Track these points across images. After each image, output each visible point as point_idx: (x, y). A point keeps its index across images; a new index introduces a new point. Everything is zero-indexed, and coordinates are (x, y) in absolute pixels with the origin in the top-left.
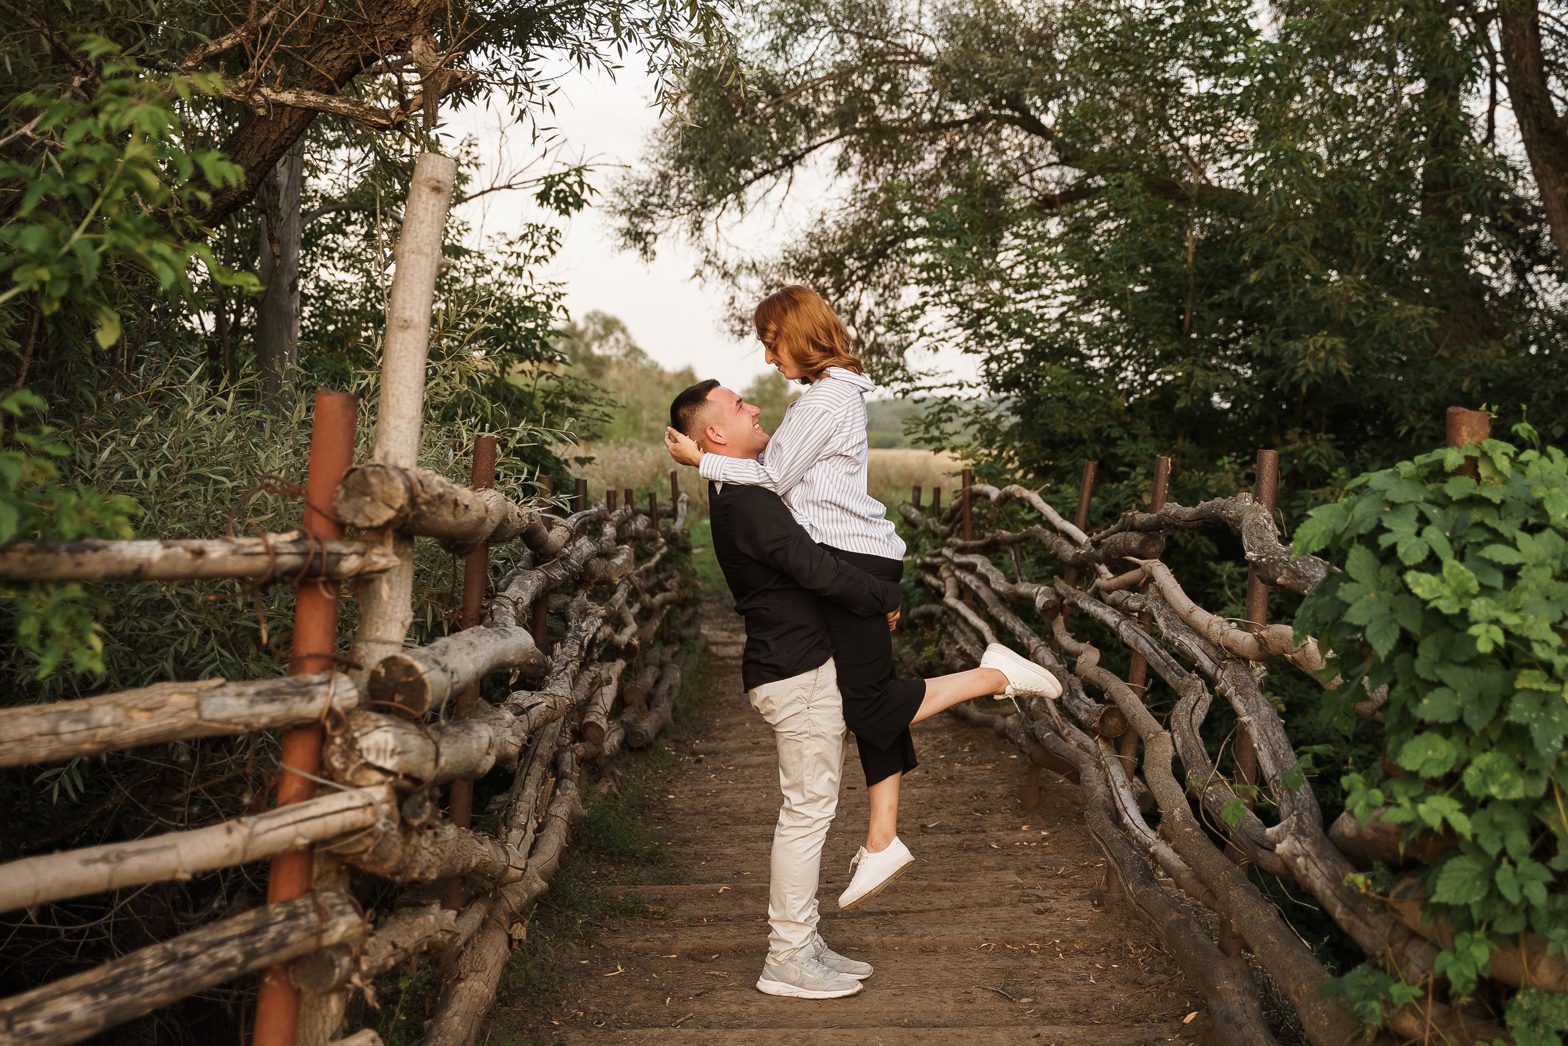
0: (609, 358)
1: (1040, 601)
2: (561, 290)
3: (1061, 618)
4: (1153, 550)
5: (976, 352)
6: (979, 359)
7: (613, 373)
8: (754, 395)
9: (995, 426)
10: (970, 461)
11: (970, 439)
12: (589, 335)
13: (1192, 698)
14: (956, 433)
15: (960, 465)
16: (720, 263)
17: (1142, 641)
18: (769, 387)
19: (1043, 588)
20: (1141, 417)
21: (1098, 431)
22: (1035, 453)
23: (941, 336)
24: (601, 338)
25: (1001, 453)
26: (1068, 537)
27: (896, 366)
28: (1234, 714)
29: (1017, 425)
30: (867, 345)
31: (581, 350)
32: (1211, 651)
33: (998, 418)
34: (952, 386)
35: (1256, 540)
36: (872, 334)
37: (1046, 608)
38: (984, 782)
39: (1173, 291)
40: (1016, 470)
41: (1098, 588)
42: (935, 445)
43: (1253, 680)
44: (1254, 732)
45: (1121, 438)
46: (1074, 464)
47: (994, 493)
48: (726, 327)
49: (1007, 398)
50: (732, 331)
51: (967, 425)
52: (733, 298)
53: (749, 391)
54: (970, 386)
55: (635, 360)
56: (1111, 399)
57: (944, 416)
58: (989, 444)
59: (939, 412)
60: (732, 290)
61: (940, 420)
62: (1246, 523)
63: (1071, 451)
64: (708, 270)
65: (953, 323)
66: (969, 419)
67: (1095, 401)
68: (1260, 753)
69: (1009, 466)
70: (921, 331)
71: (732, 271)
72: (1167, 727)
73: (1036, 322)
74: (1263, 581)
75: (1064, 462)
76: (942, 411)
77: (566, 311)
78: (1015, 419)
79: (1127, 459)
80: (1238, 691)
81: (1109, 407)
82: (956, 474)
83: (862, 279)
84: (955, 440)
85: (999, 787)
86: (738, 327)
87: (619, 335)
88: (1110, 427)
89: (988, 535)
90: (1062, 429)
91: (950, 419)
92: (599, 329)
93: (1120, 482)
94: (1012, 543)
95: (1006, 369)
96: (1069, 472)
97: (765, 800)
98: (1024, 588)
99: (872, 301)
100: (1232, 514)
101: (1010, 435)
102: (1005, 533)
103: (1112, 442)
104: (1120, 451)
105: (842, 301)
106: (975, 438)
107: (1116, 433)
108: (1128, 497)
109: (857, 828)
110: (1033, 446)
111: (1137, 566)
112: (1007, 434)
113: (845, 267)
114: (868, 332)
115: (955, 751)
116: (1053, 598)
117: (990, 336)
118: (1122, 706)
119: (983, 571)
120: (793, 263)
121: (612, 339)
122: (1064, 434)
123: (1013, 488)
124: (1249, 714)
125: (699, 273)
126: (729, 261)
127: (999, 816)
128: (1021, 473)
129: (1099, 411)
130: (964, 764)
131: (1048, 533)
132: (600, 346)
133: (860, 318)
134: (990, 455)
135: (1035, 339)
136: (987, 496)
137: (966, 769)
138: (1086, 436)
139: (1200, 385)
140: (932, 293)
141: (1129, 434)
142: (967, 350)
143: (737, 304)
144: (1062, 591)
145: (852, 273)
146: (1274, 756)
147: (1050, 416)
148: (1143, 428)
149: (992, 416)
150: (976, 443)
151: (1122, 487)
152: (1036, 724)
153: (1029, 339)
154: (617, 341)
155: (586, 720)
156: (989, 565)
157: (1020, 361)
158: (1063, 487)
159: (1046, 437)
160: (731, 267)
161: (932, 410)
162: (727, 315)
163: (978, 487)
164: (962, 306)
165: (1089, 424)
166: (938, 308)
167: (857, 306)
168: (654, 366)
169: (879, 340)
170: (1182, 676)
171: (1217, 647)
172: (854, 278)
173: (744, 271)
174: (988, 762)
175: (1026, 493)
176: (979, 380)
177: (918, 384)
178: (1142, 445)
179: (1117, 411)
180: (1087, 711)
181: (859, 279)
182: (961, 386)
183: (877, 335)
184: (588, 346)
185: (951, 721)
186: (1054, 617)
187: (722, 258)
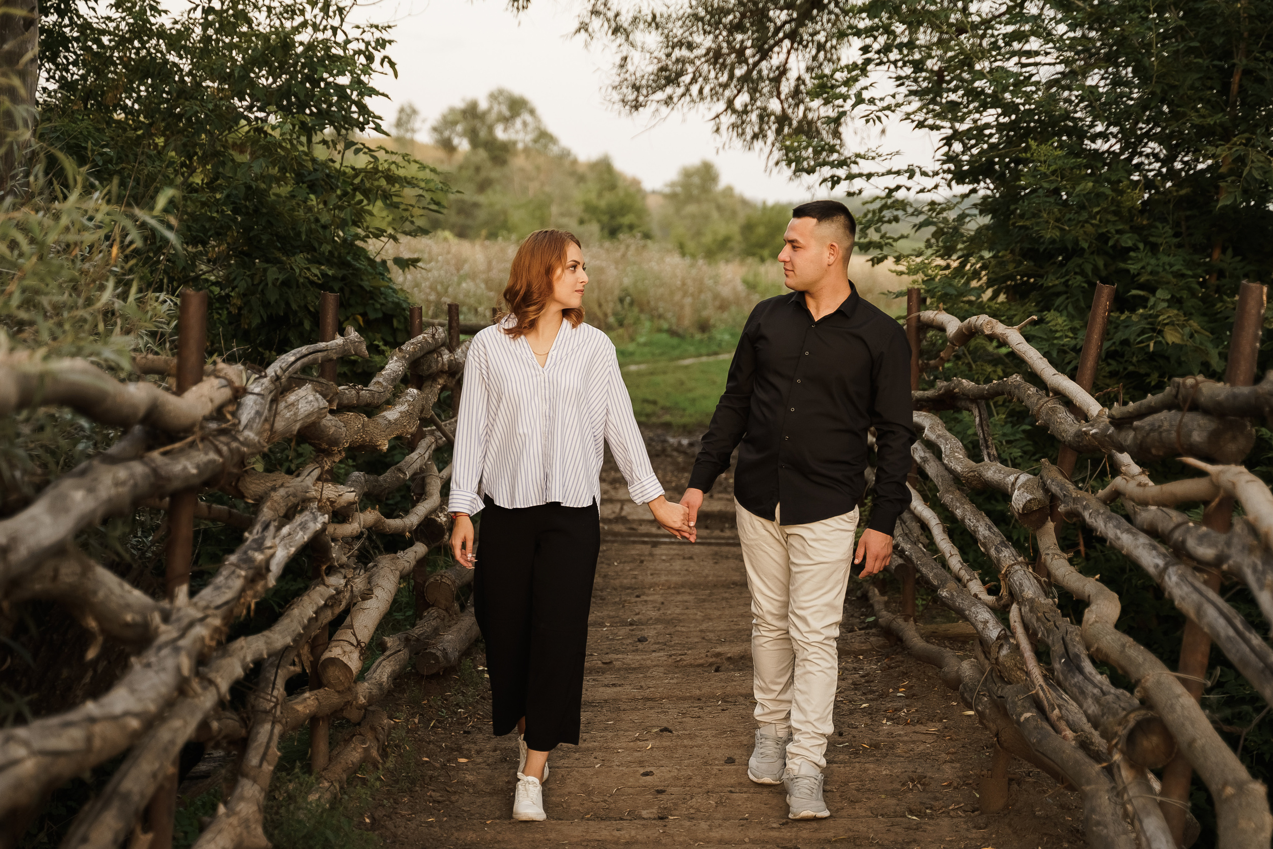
0: (514, 143)
1: (1019, 499)
2: (386, 36)
3: (1050, 525)
4: (1232, 447)
5: (932, 128)
6: (937, 136)
7: (519, 162)
8: (679, 189)
9: (956, 229)
10: (920, 277)
11: (922, 245)
12: (493, 115)
14: (902, 237)
15: (906, 282)
16: (611, 14)
17: (1211, 613)
18: (696, 180)
19: (1024, 478)
20: (1164, 220)
21: (1103, 238)
22: (1011, 267)
23: (885, 104)
24: (506, 120)
25: (963, 265)
26: (1068, 403)
27: (832, 149)
29: (987, 227)
30: (795, 123)
31: (483, 134)
33: (962, 217)
34: (898, 173)
36: (802, 108)
37: (1027, 512)
38: (924, 756)
39: (1219, 41)
40: (981, 290)
41: (1117, 494)
42: (875, 253)
45: (1135, 249)
46: (1066, 284)
47: (953, 325)
48: (616, 96)
49: (974, 191)
50: (624, 102)
51: (919, 227)
52: (625, 59)
53: (673, 185)
54: (924, 174)
55: (545, 146)
56: (1122, 193)
57: (887, 214)
58: (947, 252)
59: (881, 209)
60: (626, 49)
61: (881, 220)
63: (1062, 265)
64: (596, 23)
65: (903, 90)
66: (922, 218)
67: (1099, 195)
69: (974, 284)
70: (859, 95)
71: (626, 25)
73: (1018, 84)
75: (1052, 281)
76: (885, 207)
77: (392, 64)
78: (986, 220)
79: (1143, 279)
81: (1119, 204)
82: (899, 295)
83: (793, 36)
84: (903, 246)
85: (947, 767)
86: (631, 96)
87: (527, 117)
88: (1118, 232)
89: (941, 384)
90: (1050, 234)
91: (896, 219)
92: (506, 112)
93: (1133, 310)
94: (976, 399)
95: (975, 151)
96: (1058, 294)
97: (597, 773)
98: (993, 471)
99: (803, 66)
101: (977, 241)
102: (967, 384)
103: (1123, 253)
104: (1133, 268)
105: (764, 65)
106: (929, 245)
107: (1127, 241)
108: (1143, 332)
109: (727, 835)
110: (1009, 257)
111: (1201, 473)
112: (972, 239)
113: (770, 20)
114: (797, 105)
115: (883, 696)
116: (1039, 494)
117: (954, 106)
118: (1169, 718)
119: (933, 437)
120: (702, 12)
121: (518, 123)
122: (1053, 241)
123: (982, 320)
125: (584, 27)
126: (623, 12)
127: (945, 822)
128: (989, 293)
129: (1105, 210)
130: (895, 720)
131: (1032, 390)
132: (505, 130)
133: (786, 87)
134: (948, 267)
135: (1014, 108)
136: (942, 329)
137: (899, 730)
138: (1085, 245)
139: (1257, 175)
140: (876, 46)
141: (1146, 243)
142: (921, 125)
143: (630, 67)
144: (1054, 489)
145: (778, 30)
147: (1034, 215)
148: (1164, 233)
149: (952, 215)
150: (930, 252)
151: (1134, 318)
152: (1008, 691)
153: (1009, 109)
154: (525, 124)
155: (327, 655)
156: (941, 430)
157: (994, 140)
158: (1049, 316)
159: (1026, 245)
160: (625, 20)
161: (872, 207)
162: (617, 80)
163: (928, 315)
164: (918, 66)
165: (1089, 228)
166: (884, 67)
167: (783, 71)
168: (565, 154)
169: (810, 116)
172: (781, 35)
173: (641, 26)
174: (931, 719)
175: (1000, 328)
176: (937, 166)
177: (855, 169)
178: (1165, 259)
179: (1131, 209)
180: (1097, 700)
181: (786, 36)
182: (911, 173)
183: (807, 109)
184: (491, 129)
185: (881, 641)
186: (1042, 523)
187: (614, 9)
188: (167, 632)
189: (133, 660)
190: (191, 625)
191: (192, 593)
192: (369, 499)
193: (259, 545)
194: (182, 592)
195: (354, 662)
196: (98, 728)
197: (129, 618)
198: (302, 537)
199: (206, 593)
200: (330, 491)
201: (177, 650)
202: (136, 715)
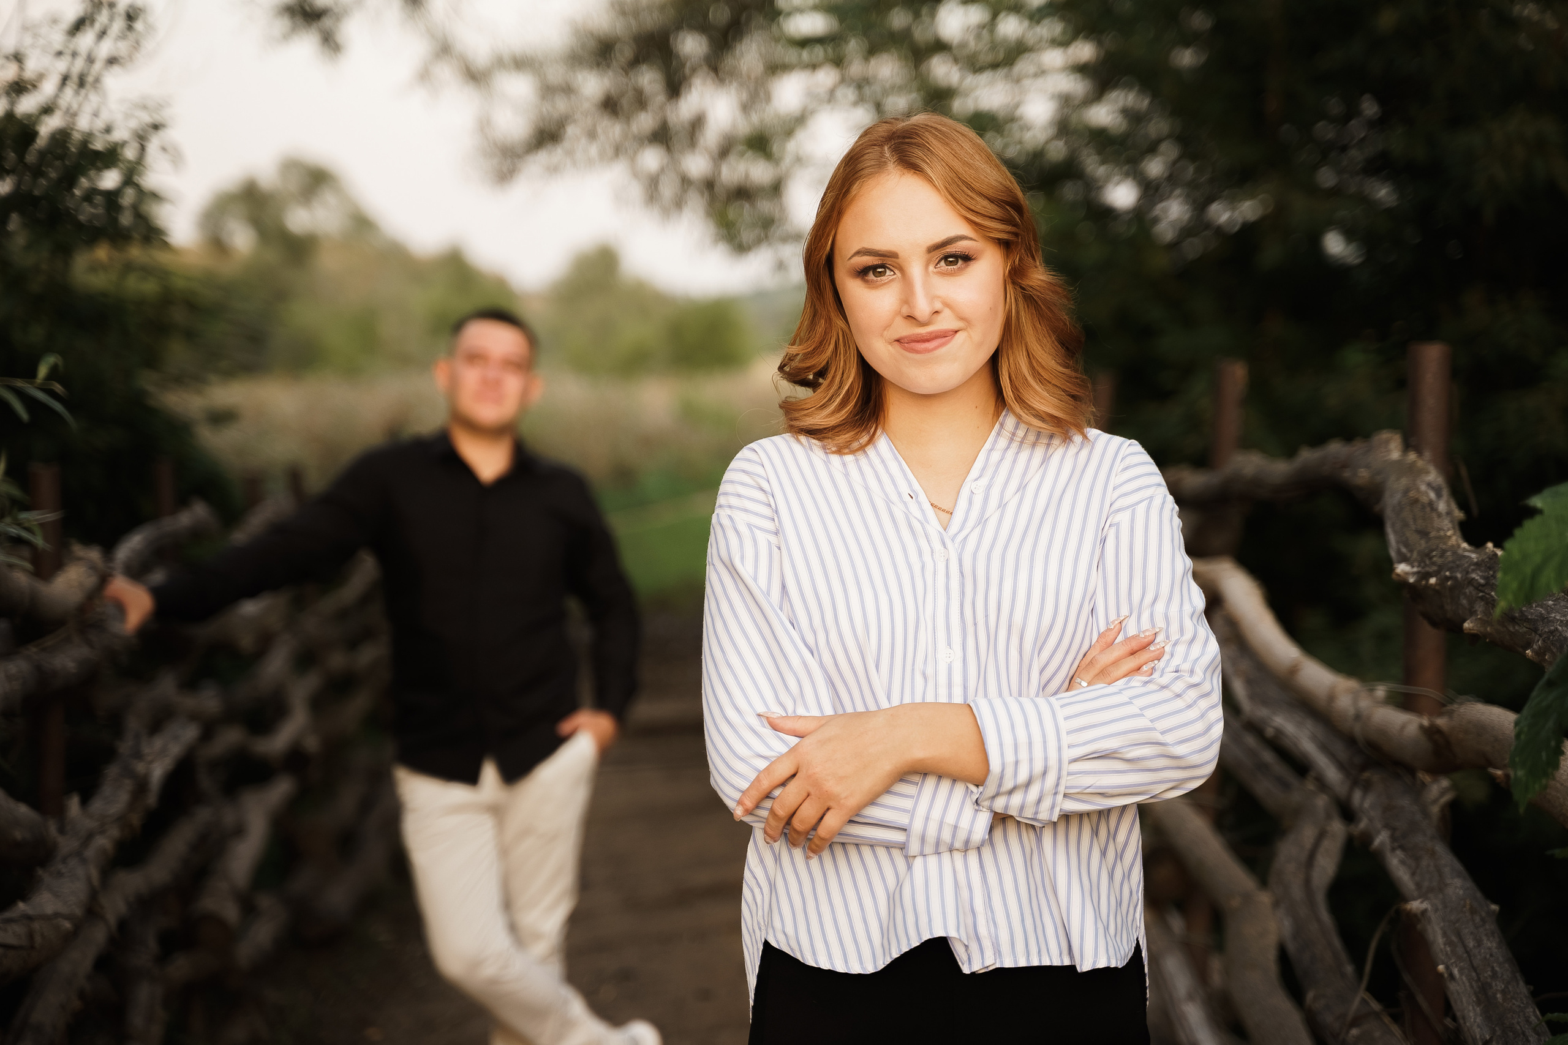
13: (1308, 833)
28: (1393, 894)
32: (1339, 748)
35: (1413, 537)
43: (1426, 814)
44: (1437, 936)
62: (1392, 500)
68: (1452, 987)
72: (1263, 882)
74: (1434, 624)
80: (1399, 841)
100: (1362, 476)
124: (1424, 896)
146: (1483, 994)
170: (1285, 786)
171: (1350, 740)
188: (66, 844)
189: (40, 872)
190: (89, 837)
191: (85, 801)
192: (231, 716)
193: (138, 755)
194: (74, 805)
195: (231, 912)
196: (36, 926)
197: (18, 835)
198: (176, 750)
199: (97, 805)
200: (189, 702)
201: (84, 861)
202: (67, 917)
